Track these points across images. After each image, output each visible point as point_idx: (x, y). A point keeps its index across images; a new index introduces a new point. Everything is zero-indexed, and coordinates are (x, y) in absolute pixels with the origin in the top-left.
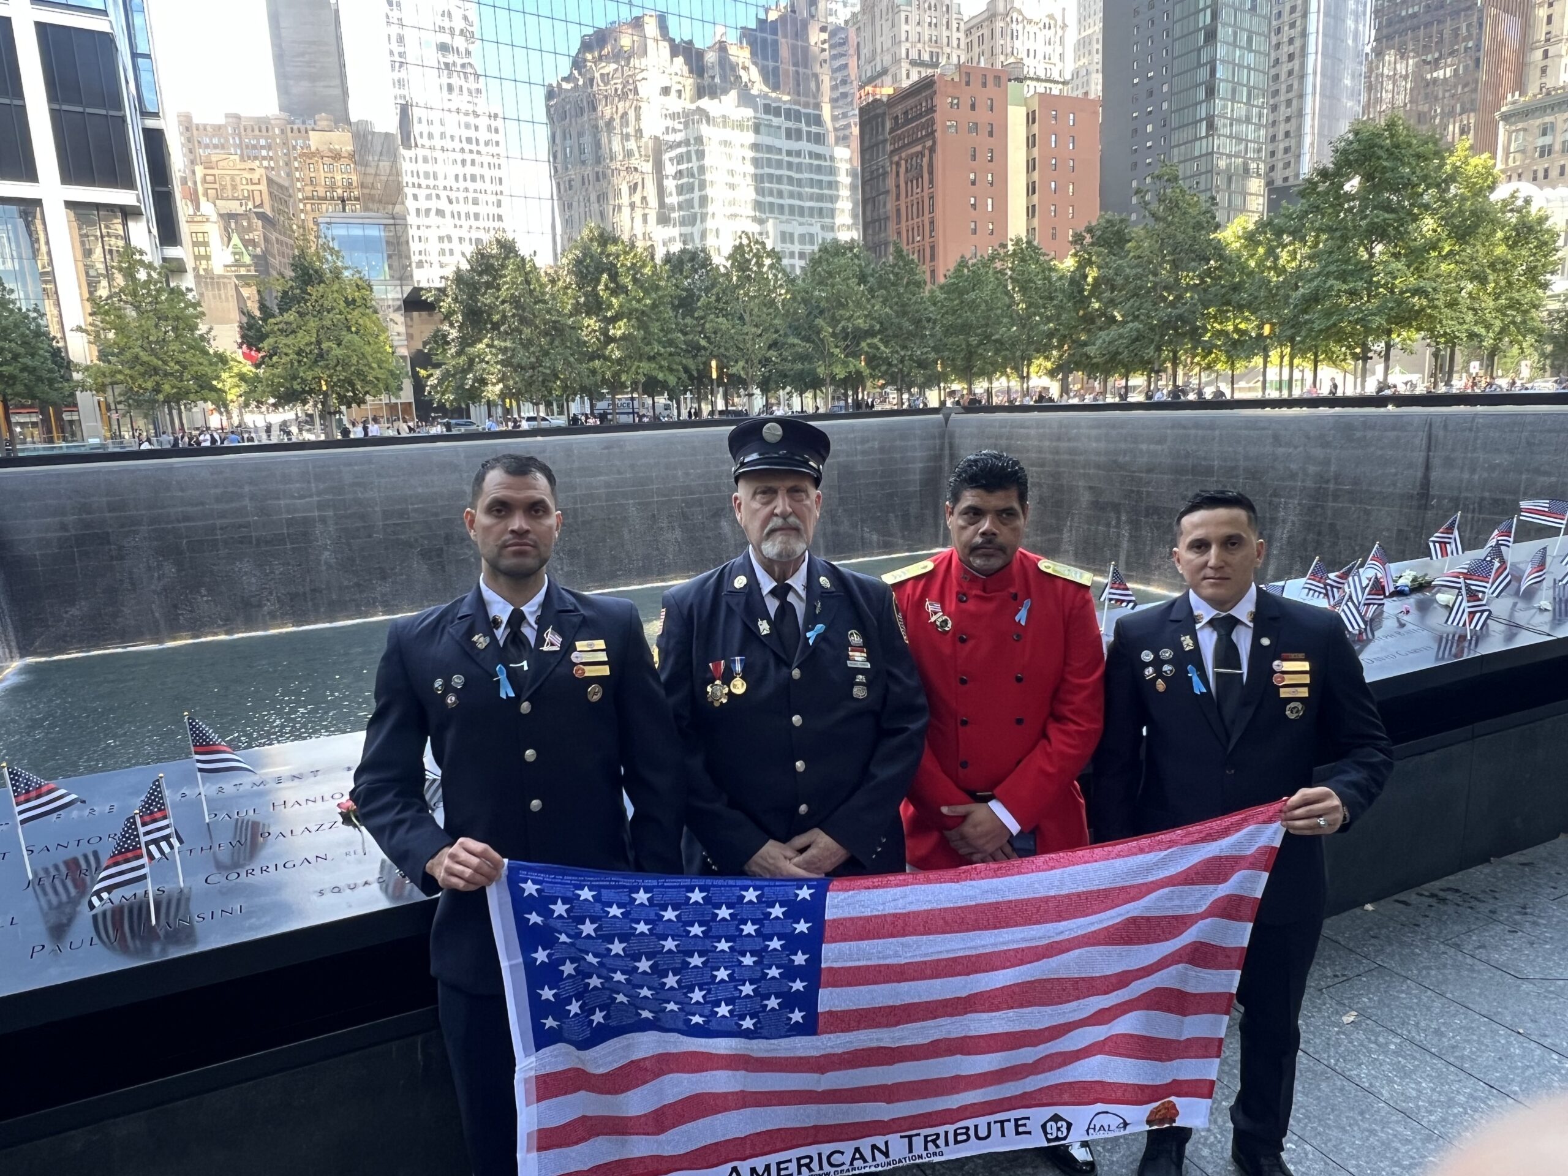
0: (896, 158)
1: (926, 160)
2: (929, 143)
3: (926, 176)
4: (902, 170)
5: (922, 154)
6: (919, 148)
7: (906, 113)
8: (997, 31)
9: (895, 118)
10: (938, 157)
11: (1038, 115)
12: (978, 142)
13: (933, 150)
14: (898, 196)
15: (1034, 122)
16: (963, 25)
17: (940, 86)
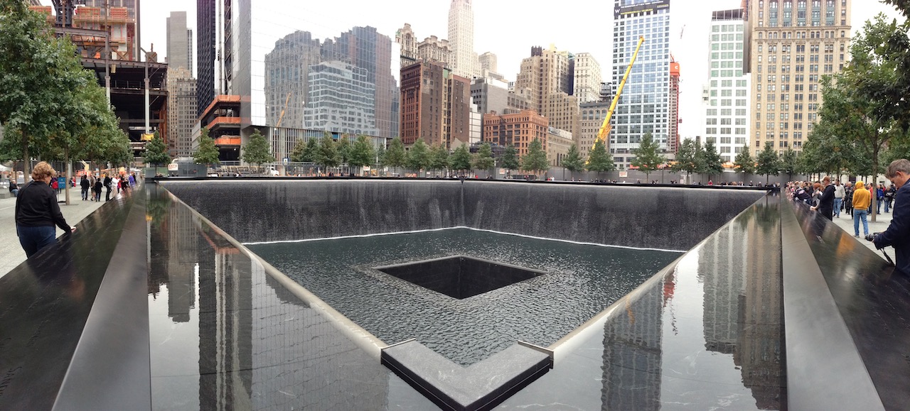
0: (404, 90)
1: (415, 92)
2: (417, 86)
3: (415, 97)
4: (406, 94)
5: (414, 89)
6: (413, 87)
7: (408, 75)
8: (428, 50)
9: (404, 76)
10: (421, 91)
11: (452, 82)
12: (433, 89)
13: (418, 89)
14: (404, 104)
15: (451, 83)
16: (417, 46)
17: (422, 67)
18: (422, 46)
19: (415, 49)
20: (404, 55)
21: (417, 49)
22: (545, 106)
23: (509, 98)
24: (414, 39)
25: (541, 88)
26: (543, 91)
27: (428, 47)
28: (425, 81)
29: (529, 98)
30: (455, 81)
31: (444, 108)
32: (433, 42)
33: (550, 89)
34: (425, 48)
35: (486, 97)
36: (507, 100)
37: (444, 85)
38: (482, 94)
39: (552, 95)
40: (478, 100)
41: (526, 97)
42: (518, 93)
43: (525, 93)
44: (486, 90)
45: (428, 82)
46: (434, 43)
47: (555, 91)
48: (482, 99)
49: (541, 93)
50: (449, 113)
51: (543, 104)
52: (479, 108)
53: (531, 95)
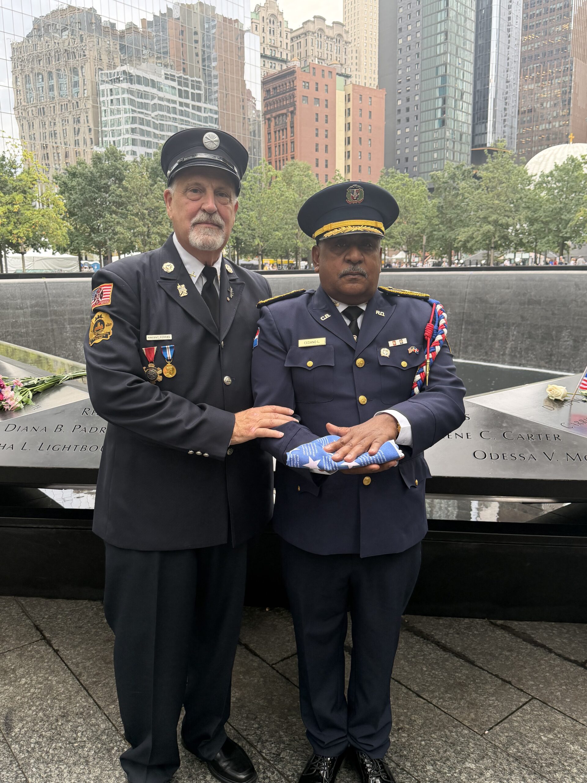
0: (268, 116)
1: (289, 119)
2: (291, 109)
3: (289, 129)
5: (286, 115)
6: (284, 111)
7: (275, 89)
8: (309, 41)
9: (268, 91)
10: (298, 118)
11: (352, 97)
12: (319, 112)
13: (294, 113)
14: (269, 140)
15: (349, 101)
16: (290, 36)
17: (299, 74)
18: (298, 37)
19: (285, 41)
20: (268, 53)
21: (289, 41)
24: (284, 25)
27: (309, 38)
28: (305, 99)
30: (357, 95)
31: (340, 145)
32: (317, 27)
34: (302, 40)
37: (338, 103)
45: (311, 99)
46: (320, 30)
50: (348, 154)
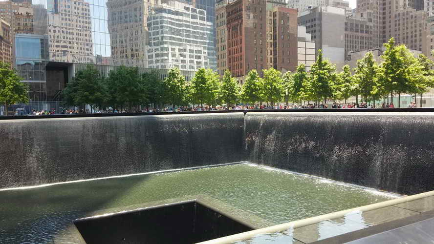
0: (229, 26)
1: (239, 27)
2: (240, 21)
3: (239, 32)
4: (231, 30)
5: (237, 25)
6: (237, 23)
7: (232, 11)
9: (229, 13)
10: (244, 26)
11: (277, 14)
12: (256, 22)
13: (241, 23)
14: (229, 39)
15: (276, 16)
17: (244, 2)
22: (390, 27)
23: (346, 24)
25: (384, 9)
26: (387, 11)
28: (249, 16)
29: (370, 20)
30: (280, 12)
31: (269, 40)
33: (395, 7)
35: (320, 25)
36: (344, 26)
37: (268, 17)
38: (317, 22)
39: (397, 13)
40: (313, 29)
41: (366, 20)
42: (359, 18)
43: (365, 16)
44: (320, 19)
45: (251, 16)
47: (402, 9)
48: (317, 28)
49: (384, 13)
50: (275, 45)
51: (387, 25)
52: (313, 38)
53: (372, 17)
